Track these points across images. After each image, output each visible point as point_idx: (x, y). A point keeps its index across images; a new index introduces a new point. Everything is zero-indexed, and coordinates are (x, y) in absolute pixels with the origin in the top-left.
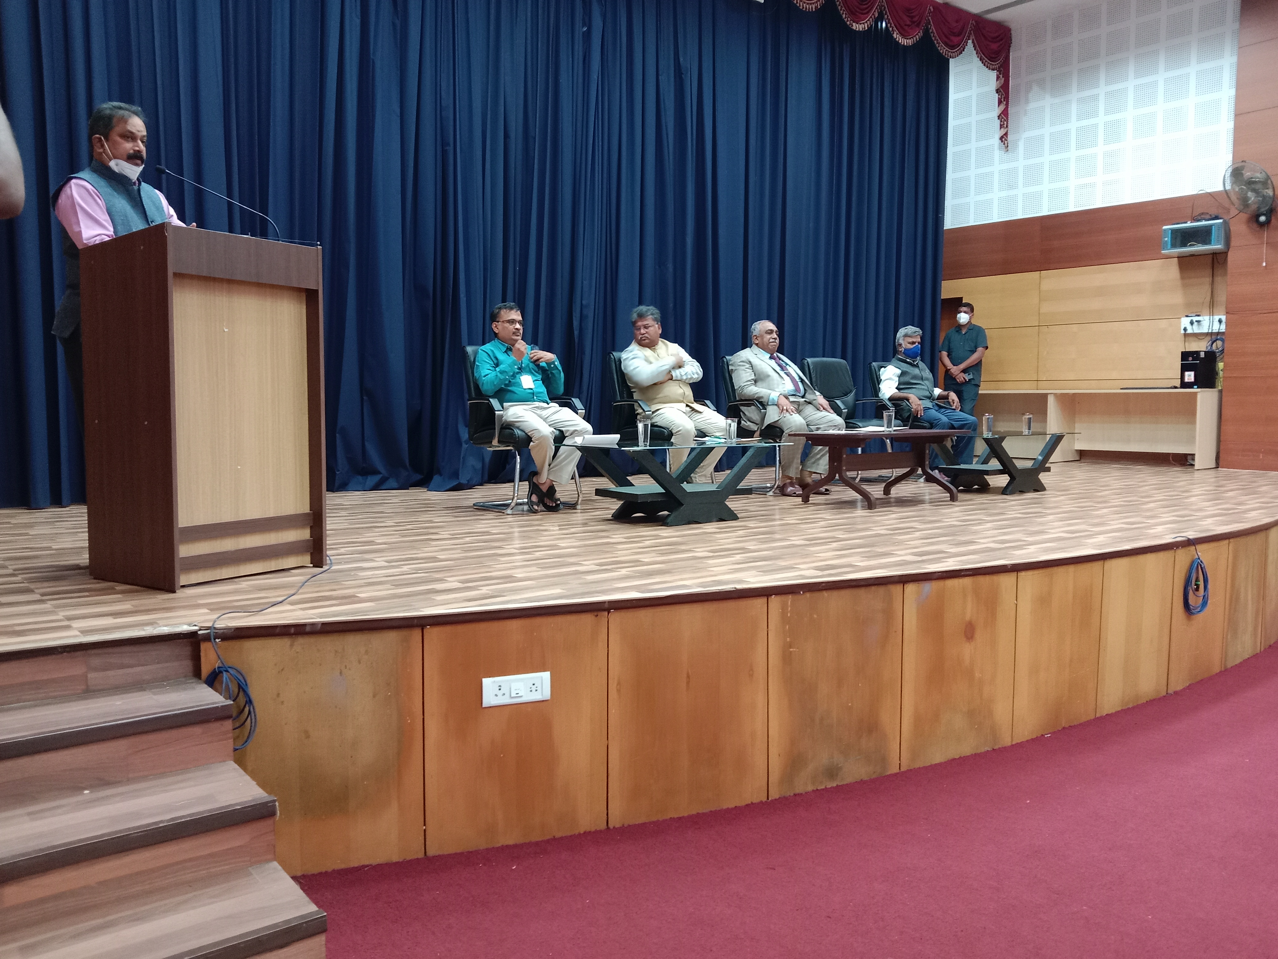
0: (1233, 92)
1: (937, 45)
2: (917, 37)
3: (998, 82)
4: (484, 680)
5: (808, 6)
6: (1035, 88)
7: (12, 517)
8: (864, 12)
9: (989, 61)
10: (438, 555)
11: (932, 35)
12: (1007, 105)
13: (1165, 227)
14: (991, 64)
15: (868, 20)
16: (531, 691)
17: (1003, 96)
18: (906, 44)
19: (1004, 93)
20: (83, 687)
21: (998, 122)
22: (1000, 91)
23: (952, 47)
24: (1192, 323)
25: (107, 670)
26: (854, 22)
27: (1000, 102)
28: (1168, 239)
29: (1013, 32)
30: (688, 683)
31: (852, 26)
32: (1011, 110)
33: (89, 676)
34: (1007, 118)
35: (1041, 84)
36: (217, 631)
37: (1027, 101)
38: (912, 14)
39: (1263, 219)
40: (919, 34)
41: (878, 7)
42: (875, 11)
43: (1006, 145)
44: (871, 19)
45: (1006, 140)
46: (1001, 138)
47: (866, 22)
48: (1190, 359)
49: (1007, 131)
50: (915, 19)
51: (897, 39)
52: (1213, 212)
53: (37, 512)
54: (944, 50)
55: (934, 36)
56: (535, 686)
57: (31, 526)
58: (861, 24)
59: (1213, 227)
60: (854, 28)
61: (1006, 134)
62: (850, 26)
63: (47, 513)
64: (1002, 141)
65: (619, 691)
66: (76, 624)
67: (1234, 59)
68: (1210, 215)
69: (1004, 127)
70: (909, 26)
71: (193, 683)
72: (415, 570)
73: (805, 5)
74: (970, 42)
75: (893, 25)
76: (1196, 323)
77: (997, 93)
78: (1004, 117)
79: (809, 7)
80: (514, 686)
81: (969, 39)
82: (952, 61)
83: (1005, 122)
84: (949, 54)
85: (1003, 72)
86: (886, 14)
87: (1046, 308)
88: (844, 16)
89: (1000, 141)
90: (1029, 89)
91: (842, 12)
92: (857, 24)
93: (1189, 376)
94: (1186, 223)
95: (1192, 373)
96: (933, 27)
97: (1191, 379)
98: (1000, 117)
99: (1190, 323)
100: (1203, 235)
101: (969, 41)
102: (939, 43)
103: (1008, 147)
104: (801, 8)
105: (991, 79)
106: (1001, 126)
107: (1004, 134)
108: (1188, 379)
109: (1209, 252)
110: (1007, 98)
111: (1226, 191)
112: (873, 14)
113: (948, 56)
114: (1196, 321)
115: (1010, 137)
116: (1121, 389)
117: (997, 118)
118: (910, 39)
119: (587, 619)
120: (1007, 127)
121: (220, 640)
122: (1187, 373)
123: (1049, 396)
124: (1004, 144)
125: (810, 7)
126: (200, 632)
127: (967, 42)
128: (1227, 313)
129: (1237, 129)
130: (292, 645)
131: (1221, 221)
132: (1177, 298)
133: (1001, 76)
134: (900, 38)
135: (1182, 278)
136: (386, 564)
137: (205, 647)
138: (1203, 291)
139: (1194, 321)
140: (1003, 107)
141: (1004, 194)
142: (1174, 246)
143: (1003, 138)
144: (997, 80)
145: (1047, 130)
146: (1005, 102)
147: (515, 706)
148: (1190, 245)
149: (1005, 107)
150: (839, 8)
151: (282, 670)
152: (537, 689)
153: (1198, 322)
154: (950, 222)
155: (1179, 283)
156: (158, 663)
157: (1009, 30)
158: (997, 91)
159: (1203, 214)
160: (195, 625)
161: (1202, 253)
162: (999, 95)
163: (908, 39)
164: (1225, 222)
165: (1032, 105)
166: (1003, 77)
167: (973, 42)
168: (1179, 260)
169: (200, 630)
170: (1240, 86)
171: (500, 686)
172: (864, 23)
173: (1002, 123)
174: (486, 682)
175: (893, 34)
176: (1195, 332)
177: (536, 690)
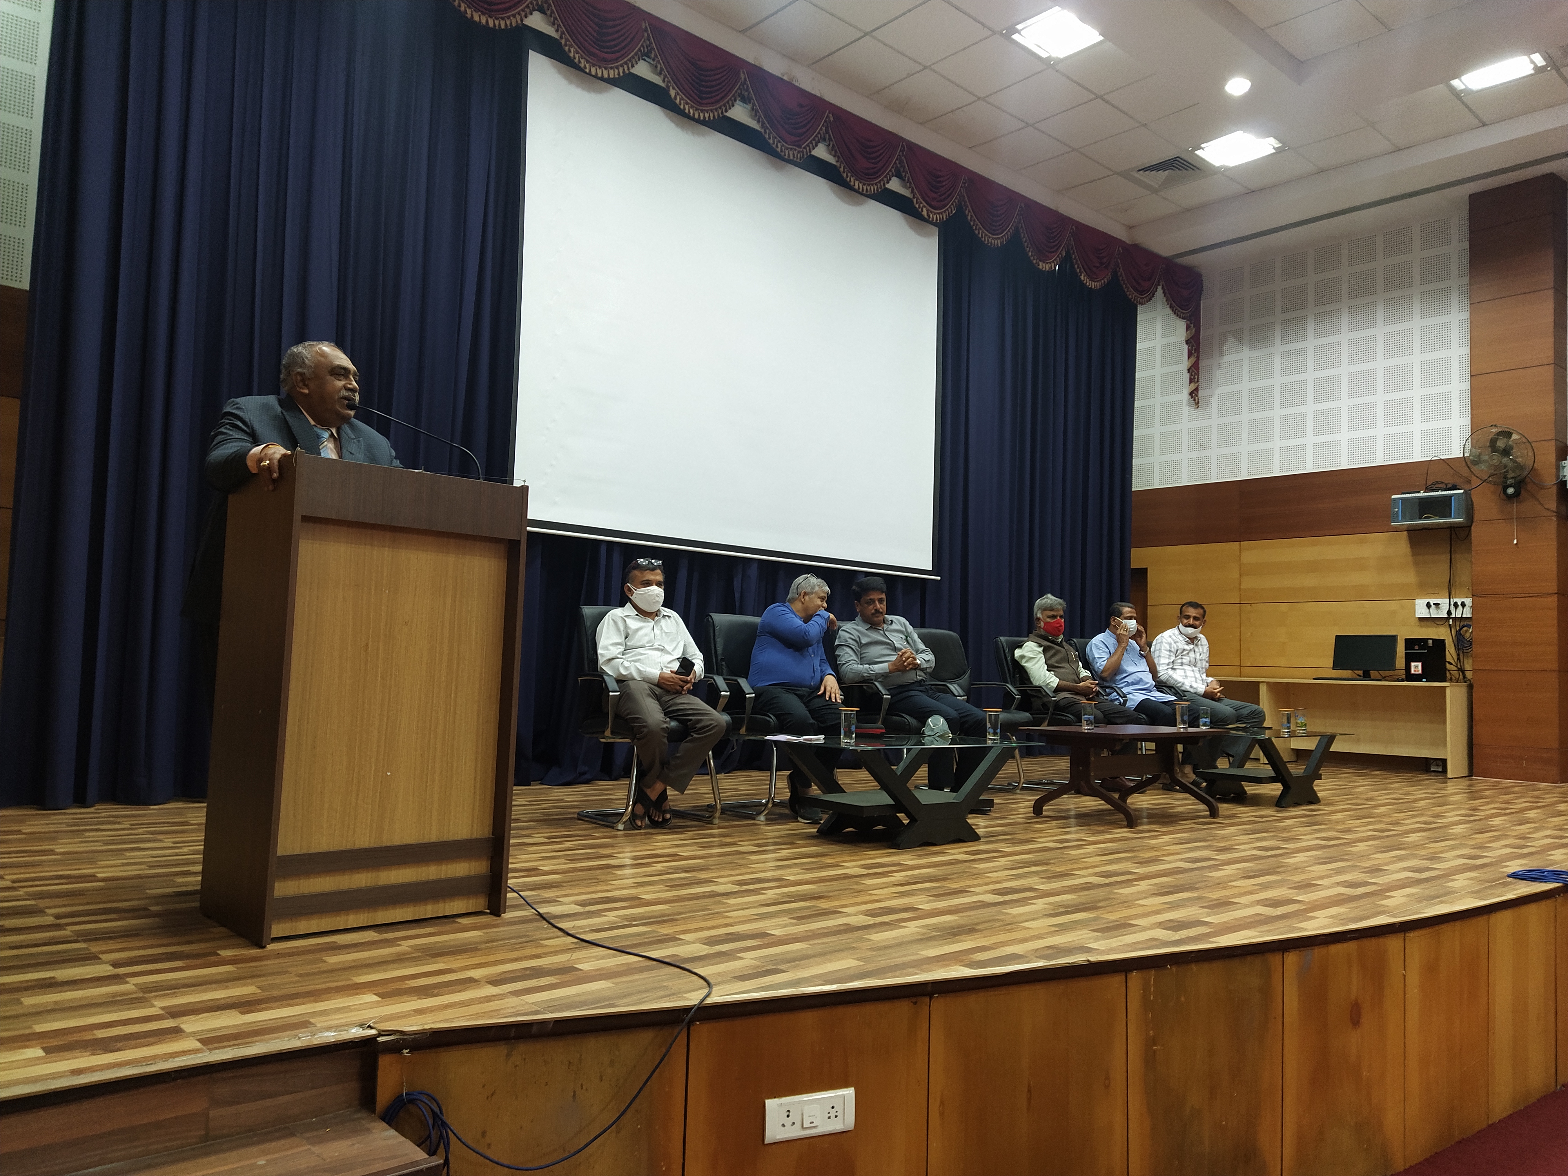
0: (1466, 350)
1: (1126, 290)
2: (1105, 280)
3: (1188, 332)
4: (767, 1102)
5: (993, 241)
6: (1231, 340)
7: (22, 821)
8: (1052, 250)
9: (1179, 309)
10: (641, 893)
11: (1121, 278)
12: (1198, 357)
13: (1393, 497)
14: (1182, 313)
15: (1055, 260)
16: (829, 1118)
17: (1193, 348)
18: (1093, 287)
19: (1194, 345)
20: (203, 1133)
21: (1187, 376)
22: (1191, 343)
23: (1141, 292)
24: (1429, 605)
25: (237, 1103)
26: (1040, 261)
27: (1190, 355)
28: (1398, 510)
29: (1204, 279)
30: (1029, 1100)
31: (1039, 265)
32: (1202, 364)
33: (212, 1113)
34: (1198, 372)
35: (1239, 336)
36: (405, 1037)
37: (1221, 354)
38: (1102, 255)
39: (1511, 491)
40: (1108, 277)
41: (1066, 246)
42: (1062, 250)
43: (1196, 401)
44: (1058, 259)
45: (1197, 396)
46: (1191, 394)
47: (1053, 262)
48: (1417, 647)
49: (1198, 386)
50: (1105, 260)
51: (1085, 282)
52: (1449, 480)
53: (54, 814)
54: (1133, 296)
55: (1122, 280)
56: (834, 1110)
57: (53, 837)
58: (1047, 263)
59: (1453, 498)
60: (1040, 267)
61: (1197, 389)
62: (1036, 265)
63: (67, 817)
64: (1192, 397)
65: (942, 1114)
66: (190, 1025)
67: (1466, 315)
68: (1446, 485)
69: (1194, 381)
70: (1097, 267)
71: (362, 1119)
72: (626, 919)
73: (990, 240)
74: (1160, 289)
75: (1080, 266)
76: (1433, 606)
77: (1187, 344)
78: (1194, 372)
79: (994, 243)
80: (807, 1110)
81: (1159, 285)
82: (1140, 308)
83: (1196, 376)
84: (1138, 299)
85: (1193, 321)
86: (1074, 253)
87: (1248, 583)
88: (1030, 254)
89: (1190, 397)
90: (1223, 341)
91: (1028, 249)
92: (1044, 263)
93: (1416, 667)
94: (1419, 492)
95: (1420, 664)
96: (1121, 270)
97: (1418, 671)
98: (1191, 370)
99: (1427, 605)
100: (1441, 506)
101: (1159, 287)
102: (1128, 288)
103: (1198, 402)
104: (986, 242)
105: (1180, 330)
106: (1191, 381)
107: (1194, 390)
108: (1415, 671)
109: (1446, 526)
110: (1197, 350)
111: (1464, 457)
112: (1060, 253)
113: (1137, 302)
114: (1434, 604)
115: (1201, 393)
116: (1314, 679)
117: (1187, 371)
118: (1098, 281)
119: (903, 1008)
120: (1198, 381)
121: (408, 1051)
122: (1413, 664)
123: (1261, 685)
124: (1195, 400)
125: (996, 241)
126: (381, 1039)
127: (1157, 288)
128: (1473, 595)
129: (1474, 391)
130: (509, 1055)
131: (1462, 491)
132: (1409, 577)
133: (1192, 326)
134: (1088, 280)
135: (1414, 554)
136: (580, 909)
137: (386, 1063)
138: (1440, 569)
139: (1432, 604)
140: (1193, 359)
141: (1194, 455)
142: (1404, 518)
143: (1194, 394)
144: (1187, 330)
145: (1245, 386)
146: (1196, 355)
147: (808, 1140)
148: (1425, 518)
149: (1195, 360)
150: (1026, 244)
151: (493, 1094)
152: (837, 1114)
153: (1437, 605)
154: (1139, 484)
155: (1410, 559)
156: (312, 1088)
157: (1199, 276)
158: (1187, 342)
159: (1437, 483)
160: (370, 1027)
161: (1441, 526)
162: (1189, 346)
163: (1095, 282)
164: (1465, 492)
165: (1227, 358)
166: (1194, 327)
167: (1163, 288)
168: (1408, 533)
169: (380, 1035)
170: (1474, 344)
171: (789, 1111)
172: (1050, 263)
173: (1192, 377)
174: (770, 1104)
175: (1081, 275)
176: (1433, 616)
177: (836, 1117)
